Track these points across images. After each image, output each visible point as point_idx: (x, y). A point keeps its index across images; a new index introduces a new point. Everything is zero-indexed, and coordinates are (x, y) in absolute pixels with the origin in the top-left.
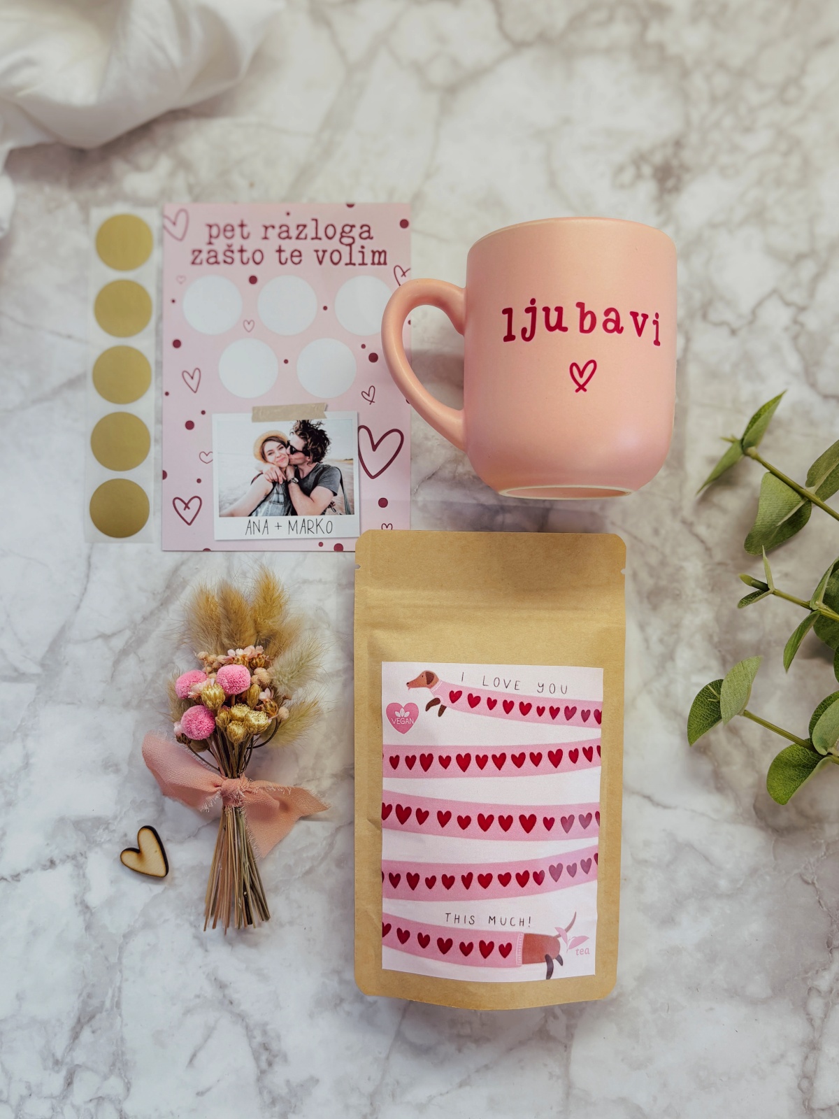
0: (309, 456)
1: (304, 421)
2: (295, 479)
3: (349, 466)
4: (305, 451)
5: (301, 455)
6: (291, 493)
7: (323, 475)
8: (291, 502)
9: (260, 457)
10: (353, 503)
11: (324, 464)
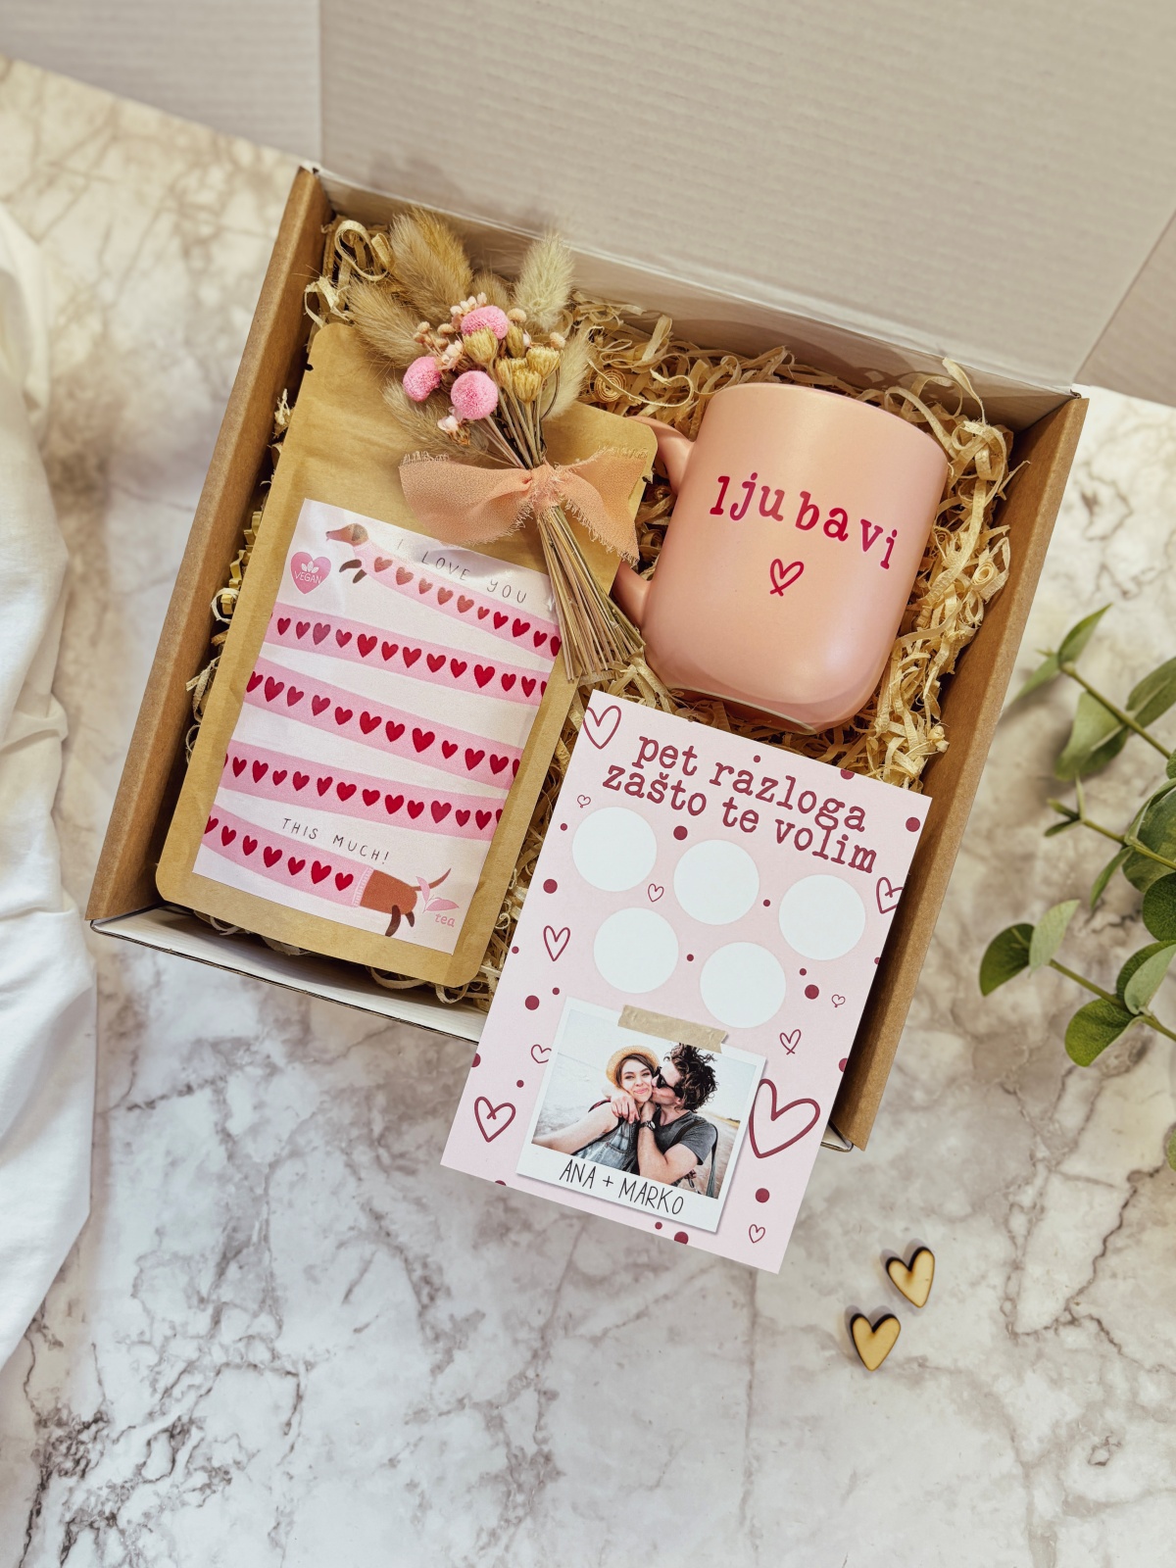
0: (681, 1097)
1: (689, 1047)
2: (652, 1123)
3: (733, 1130)
4: (678, 1090)
5: (670, 1093)
6: (640, 1141)
7: (692, 1130)
8: (636, 1153)
9: (613, 1077)
10: (721, 1182)
11: (698, 1115)
